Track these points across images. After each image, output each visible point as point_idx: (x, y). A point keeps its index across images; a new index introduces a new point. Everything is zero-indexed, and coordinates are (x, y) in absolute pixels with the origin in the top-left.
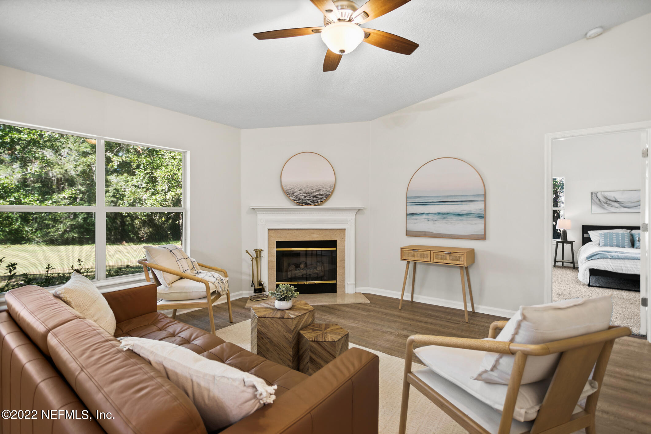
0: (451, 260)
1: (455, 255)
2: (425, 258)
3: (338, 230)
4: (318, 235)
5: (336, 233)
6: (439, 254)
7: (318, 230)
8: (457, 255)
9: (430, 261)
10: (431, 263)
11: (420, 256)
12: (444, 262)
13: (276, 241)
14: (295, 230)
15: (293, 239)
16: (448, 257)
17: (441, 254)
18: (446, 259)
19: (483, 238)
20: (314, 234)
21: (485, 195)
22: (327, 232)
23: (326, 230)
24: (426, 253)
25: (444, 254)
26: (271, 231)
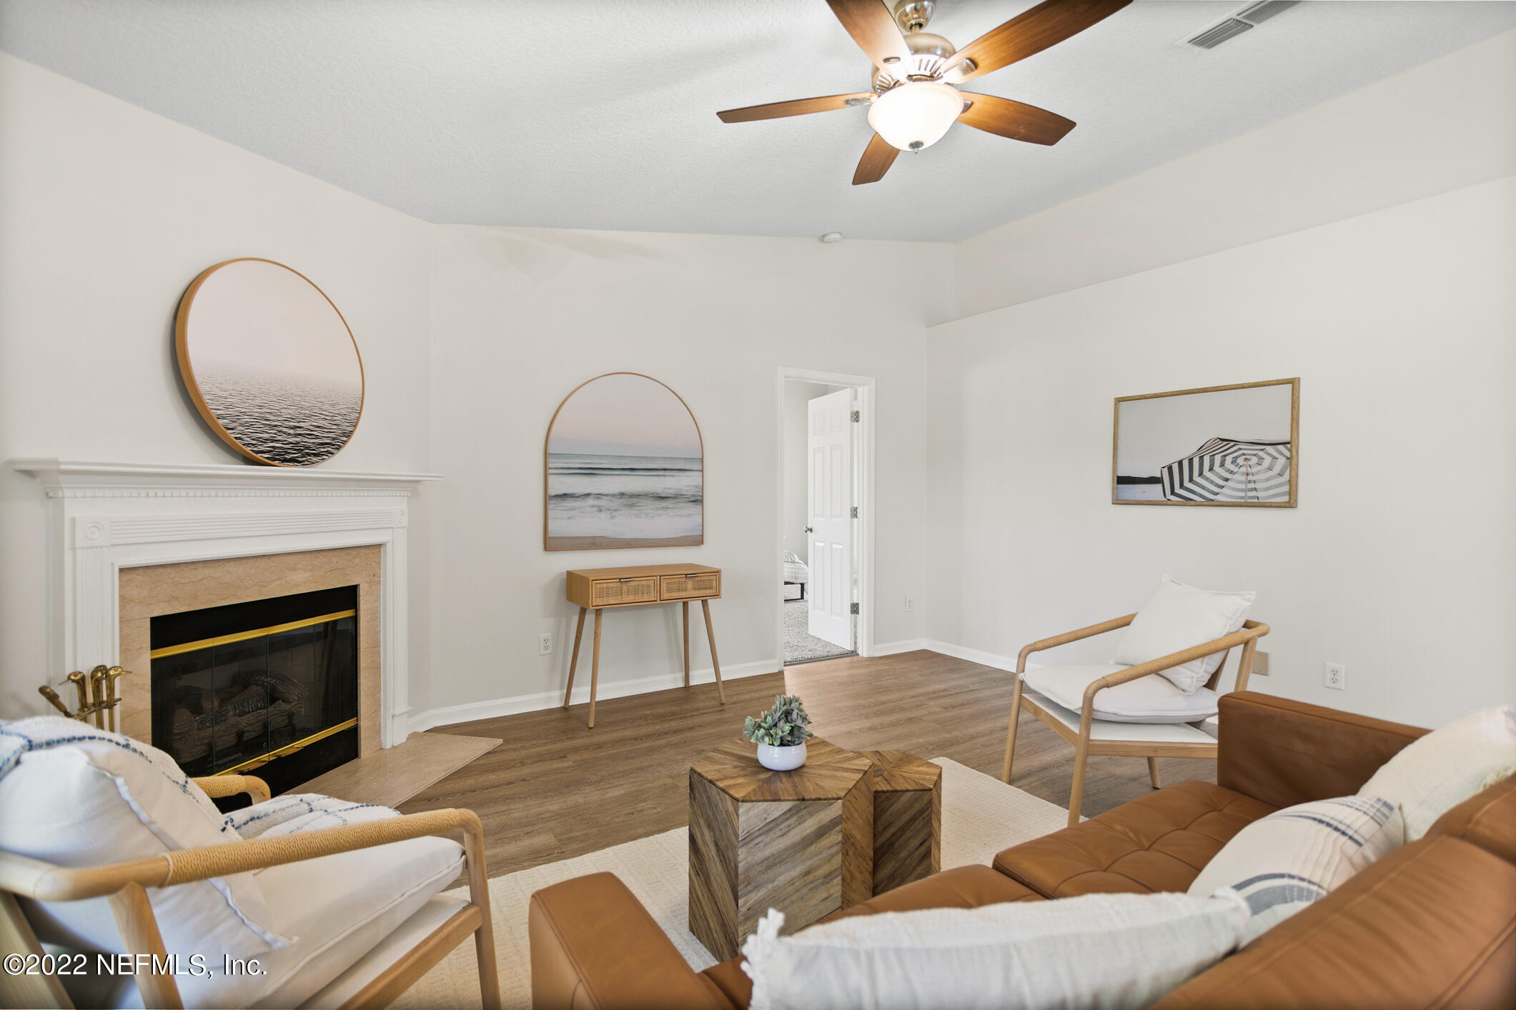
0: (694, 589)
1: (702, 579)
2: (645, 595)
3: (363, 550)
4: (308, 574)
5: (357, 561)
6: (673, 580)
7: (308, 556)
8: (706, 578)
9: (655, 599)
10: (659, 602)
11: (636, 591)
12: (683, 597)
13: (152, 619)
14: (232, 564)
15: (224, 599)
16: (690, 584)
17: (677, 580)
18: (685, 590)
19: (698, 541)
20: (295, 570)
21: (702, 459)
22: (334, 560)
23: (332, 553)
24: (648, 582)
25: (683, 580)
26: (129, 576)
